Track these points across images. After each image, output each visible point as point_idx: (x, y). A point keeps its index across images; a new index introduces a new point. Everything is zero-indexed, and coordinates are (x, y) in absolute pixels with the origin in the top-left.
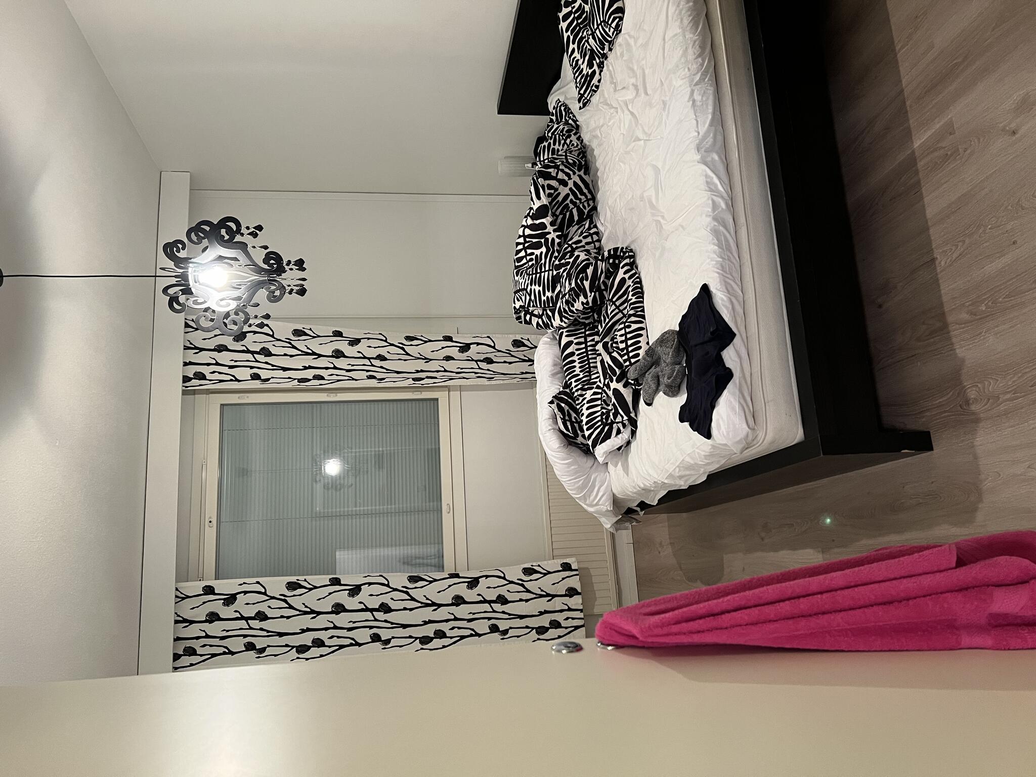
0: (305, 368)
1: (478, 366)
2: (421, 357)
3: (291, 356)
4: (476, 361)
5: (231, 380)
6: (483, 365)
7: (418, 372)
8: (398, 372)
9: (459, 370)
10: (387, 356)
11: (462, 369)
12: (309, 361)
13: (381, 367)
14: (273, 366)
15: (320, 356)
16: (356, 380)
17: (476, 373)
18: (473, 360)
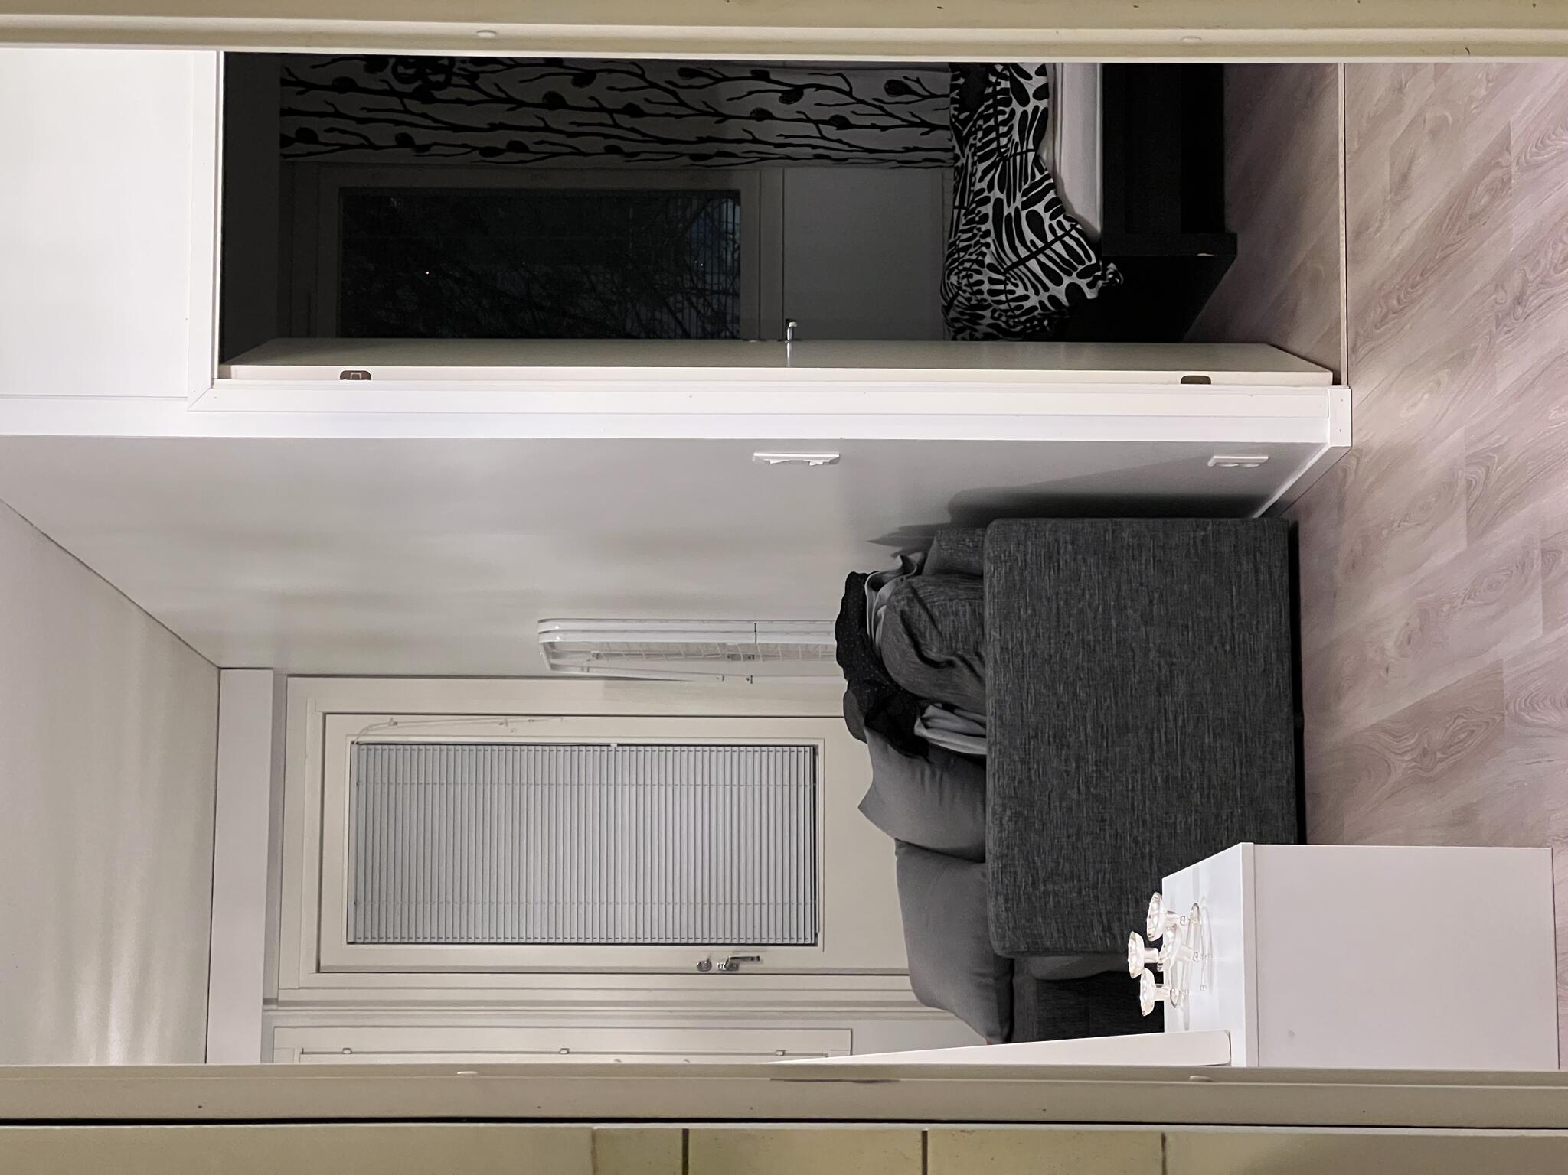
0: (494, 127)
1: (820, 132)
2: (709, 110)
3: (470, 103)
4: (816, 123)
5: (361, 146)
6: (829, 131)
7: (701, 140)
8: (664, 141)
9: (782, 140)
10: (646, 108)
11: (787, 137)
12: (500, 113)
13: (633, 130)
14: (435, 120)
15: (521, 104)
16: (586, 155)
17: (814, 147)
18: (809, 120)
